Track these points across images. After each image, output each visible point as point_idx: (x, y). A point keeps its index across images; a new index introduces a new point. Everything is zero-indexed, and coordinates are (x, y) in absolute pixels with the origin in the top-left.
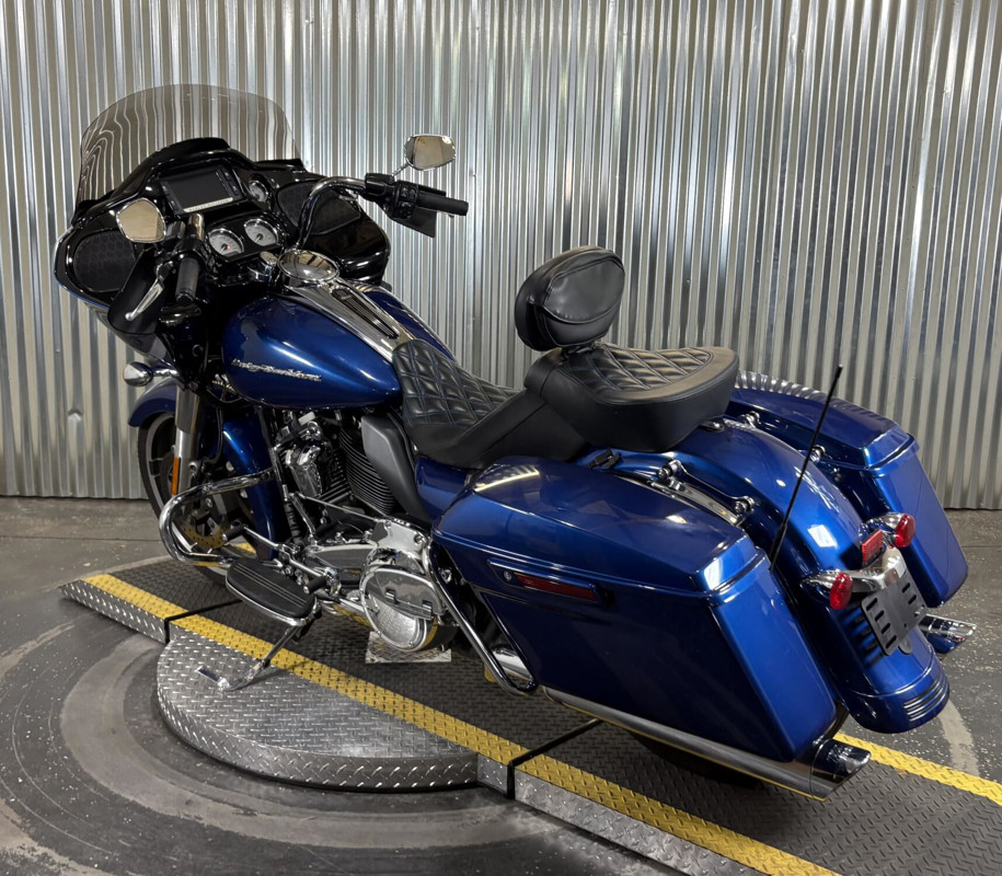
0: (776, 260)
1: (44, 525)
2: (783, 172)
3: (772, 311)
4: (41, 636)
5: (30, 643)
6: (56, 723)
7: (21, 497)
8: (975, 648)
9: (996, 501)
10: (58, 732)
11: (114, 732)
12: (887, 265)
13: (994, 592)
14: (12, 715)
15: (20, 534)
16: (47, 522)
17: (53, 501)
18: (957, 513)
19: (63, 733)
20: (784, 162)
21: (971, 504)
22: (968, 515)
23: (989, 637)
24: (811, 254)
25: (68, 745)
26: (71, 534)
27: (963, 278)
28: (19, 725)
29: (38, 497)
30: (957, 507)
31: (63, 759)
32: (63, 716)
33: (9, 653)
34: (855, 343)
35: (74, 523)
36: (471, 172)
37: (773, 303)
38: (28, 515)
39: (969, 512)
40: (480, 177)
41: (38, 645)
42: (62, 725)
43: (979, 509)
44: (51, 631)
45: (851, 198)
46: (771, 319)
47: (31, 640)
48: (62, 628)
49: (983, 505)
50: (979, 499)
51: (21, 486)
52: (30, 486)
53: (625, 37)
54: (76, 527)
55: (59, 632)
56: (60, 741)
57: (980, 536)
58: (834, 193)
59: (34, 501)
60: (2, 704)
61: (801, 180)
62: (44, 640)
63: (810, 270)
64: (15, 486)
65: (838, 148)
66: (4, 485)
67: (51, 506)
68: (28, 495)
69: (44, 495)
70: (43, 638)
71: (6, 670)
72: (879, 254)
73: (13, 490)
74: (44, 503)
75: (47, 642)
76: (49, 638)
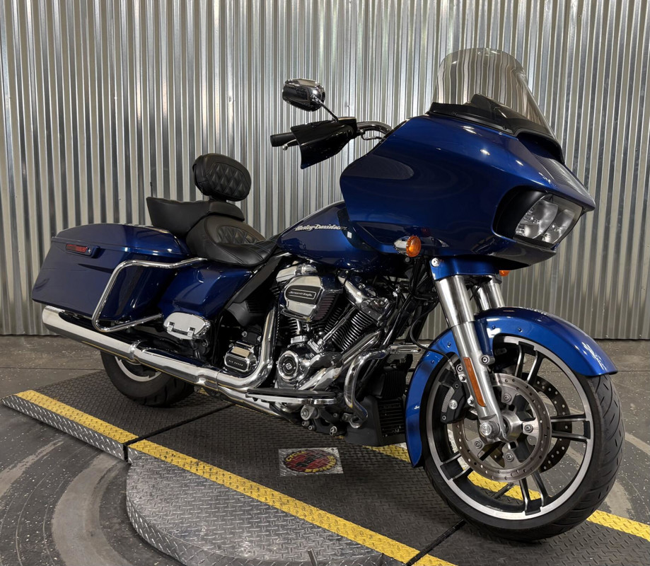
1: (42, 358)
2: (568, 101)
4: (39, 451)
5: (31, 457)
6: (49, 528)
7: (26, 335)
10: (50, 535)
11: (92, 535)
12: (642, 166)
14: (16, 520)
15: (25, 366)
16: (45, 356)
17: (49, 338)
19: (54, 535)
20: (568, 94)
24: (588, 159)
25: (57, 547)
26: (62, 365)
28: (21, 530)
29: (38, 336)
31: (54, 561)
32: (54, 521)
33: (15, 466)
34: (620, 221)
35: (64, 355)
36: (346, 103)
38: (31, 350)
41: (36, 459)
42: (53, 530)
44: (46, 447)
45: (616, 119)
47: (31, 455)
48: (54, 444)
51: (26, 328)
52: (33, 328)
53: (455, 8)
54: (66, 360)
55: (53, 447)
56: (51, 543)
58: (604, 116)
59: (36, 338)
60: (9, 511)
61: (580, 107)
62: (41, 455)
63: (587, 170)
64: (22, 327)
65: (607, 84)
66: (14, 328)
67: (47, 341)
68: (31, 334)
69: (43, 334)
70: (41, 453)
71: (12, 481)
72: (637, 159)
73: (20, 331)
74: (42, 340)
75: (43, 456)
76: (44, 453)
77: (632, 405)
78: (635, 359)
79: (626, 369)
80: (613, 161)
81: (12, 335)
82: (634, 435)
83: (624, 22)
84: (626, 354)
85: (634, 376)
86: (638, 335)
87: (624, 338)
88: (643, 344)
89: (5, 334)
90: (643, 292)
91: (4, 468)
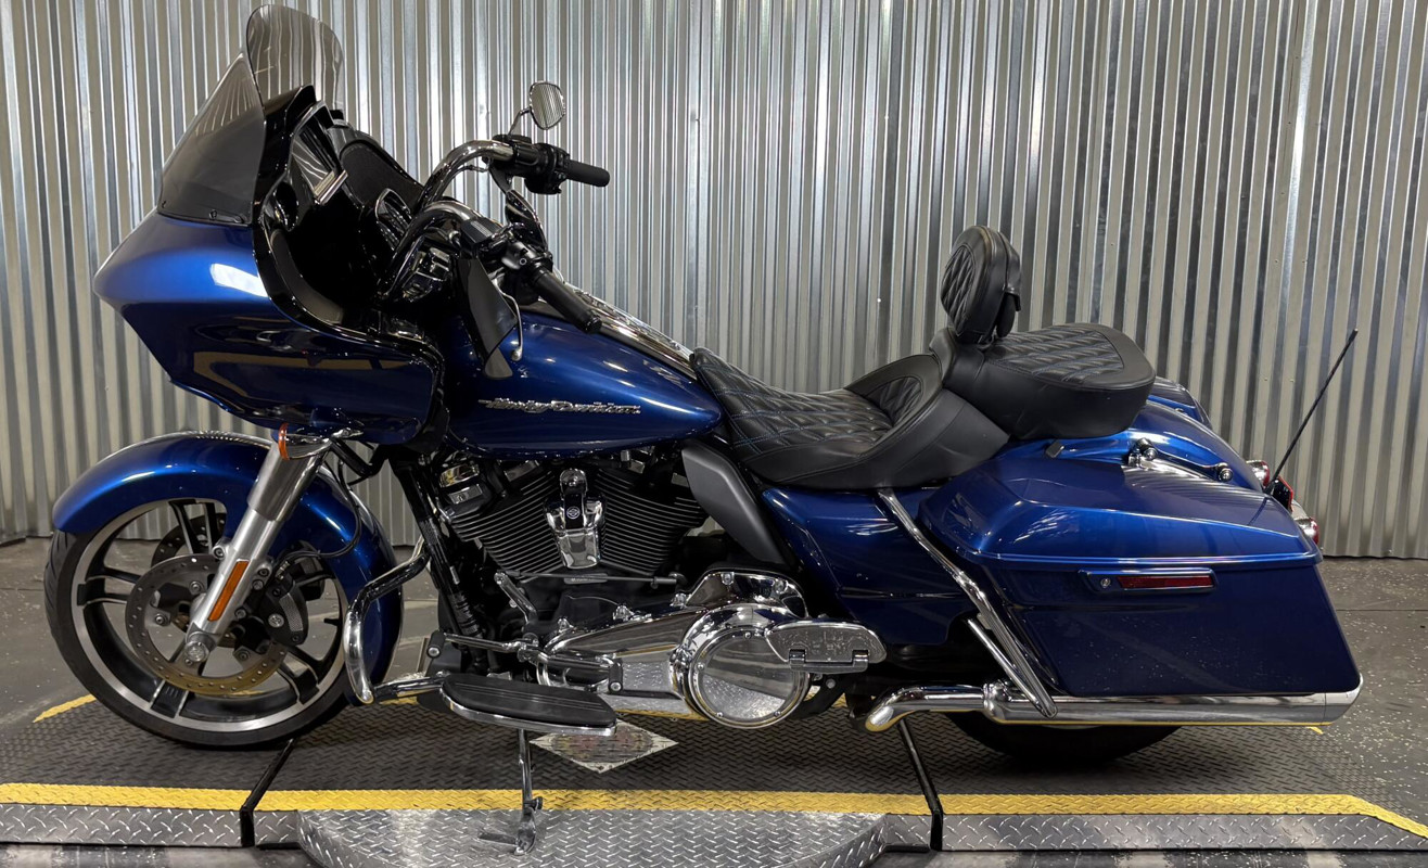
0: (1102, 223)
2: (1110, 106)
3: (1097, 291)
8: (1362, 751)
9: (1410, 546)
12: (1255, 228)
13: (1396, 675)
18: (1356, 562)
20: (1111, 93)
21: (1374, 550)
22: (1370, 566)
23: (1385, 736)
24: (1150, 214)
27: (1360, 245)
30: (1355, 555)
37: (1098, 280)
39: (1374, 561)
40: (705, 121)
43: (1386, 558)
46: (1096, 302)
49: (1392, 553)
50: (1387, 542)
57: (1384, 596)
58: (1180, 133)
61: (1134, 118)
63: (1149, 237)
65: (1185, 74)
80: (1197, 218)
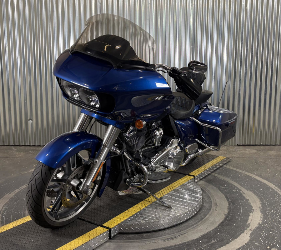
0: (241, 70)
2: (242, 44)
3: (240, 85)
5: (17, 190)
6: (24, 214)
7: (14, 146)
12: (275, 71)
14: (11, 212)
15: (14, 157)
16: (22, 153)
17: (24, 147)
20: (242, 41)
24: (251, 68)
26: (29, 156)
29: (19, 146)
32: (26, 212)
33: (11, 193)
34: (266, 94)
35: (30, 153)
37: (240, 83)
38: (16, 151)
41: (19, 191)
44: (23, 186)
51: (14, 142)
52: (17, 142)
53: (193, 5)
54: (31, 155)
55: (26, 186)
59: (18, 147)
60: (8, 209)
61: (247, 46)
62: (21, 189)
63: (251, 73)
64: (12, 142)
65: (258, 36)
66: (9, 142)
67: (23, 148)
68: (16, 145)
69: (21, 145)
70: (21, 188)
71: (9, 198)
72: (272, 67)
73: (12, 143)
74: (21, 147)
75: (22, 190)
76: (22, 188)
77: (268, 170)
78: (272, 152)
79: (268, 156)
80: (262, 69)
81: (8, 145)
82: (267, 180)
83: (265, 10)
84: (269, 150)
85: (271, 159)
86: (275, 143)
87: (269, 144)
88: (277, 146)
89: (5, 145)
90: (276, 125)
91: (6, 194)
